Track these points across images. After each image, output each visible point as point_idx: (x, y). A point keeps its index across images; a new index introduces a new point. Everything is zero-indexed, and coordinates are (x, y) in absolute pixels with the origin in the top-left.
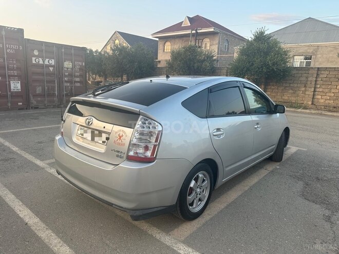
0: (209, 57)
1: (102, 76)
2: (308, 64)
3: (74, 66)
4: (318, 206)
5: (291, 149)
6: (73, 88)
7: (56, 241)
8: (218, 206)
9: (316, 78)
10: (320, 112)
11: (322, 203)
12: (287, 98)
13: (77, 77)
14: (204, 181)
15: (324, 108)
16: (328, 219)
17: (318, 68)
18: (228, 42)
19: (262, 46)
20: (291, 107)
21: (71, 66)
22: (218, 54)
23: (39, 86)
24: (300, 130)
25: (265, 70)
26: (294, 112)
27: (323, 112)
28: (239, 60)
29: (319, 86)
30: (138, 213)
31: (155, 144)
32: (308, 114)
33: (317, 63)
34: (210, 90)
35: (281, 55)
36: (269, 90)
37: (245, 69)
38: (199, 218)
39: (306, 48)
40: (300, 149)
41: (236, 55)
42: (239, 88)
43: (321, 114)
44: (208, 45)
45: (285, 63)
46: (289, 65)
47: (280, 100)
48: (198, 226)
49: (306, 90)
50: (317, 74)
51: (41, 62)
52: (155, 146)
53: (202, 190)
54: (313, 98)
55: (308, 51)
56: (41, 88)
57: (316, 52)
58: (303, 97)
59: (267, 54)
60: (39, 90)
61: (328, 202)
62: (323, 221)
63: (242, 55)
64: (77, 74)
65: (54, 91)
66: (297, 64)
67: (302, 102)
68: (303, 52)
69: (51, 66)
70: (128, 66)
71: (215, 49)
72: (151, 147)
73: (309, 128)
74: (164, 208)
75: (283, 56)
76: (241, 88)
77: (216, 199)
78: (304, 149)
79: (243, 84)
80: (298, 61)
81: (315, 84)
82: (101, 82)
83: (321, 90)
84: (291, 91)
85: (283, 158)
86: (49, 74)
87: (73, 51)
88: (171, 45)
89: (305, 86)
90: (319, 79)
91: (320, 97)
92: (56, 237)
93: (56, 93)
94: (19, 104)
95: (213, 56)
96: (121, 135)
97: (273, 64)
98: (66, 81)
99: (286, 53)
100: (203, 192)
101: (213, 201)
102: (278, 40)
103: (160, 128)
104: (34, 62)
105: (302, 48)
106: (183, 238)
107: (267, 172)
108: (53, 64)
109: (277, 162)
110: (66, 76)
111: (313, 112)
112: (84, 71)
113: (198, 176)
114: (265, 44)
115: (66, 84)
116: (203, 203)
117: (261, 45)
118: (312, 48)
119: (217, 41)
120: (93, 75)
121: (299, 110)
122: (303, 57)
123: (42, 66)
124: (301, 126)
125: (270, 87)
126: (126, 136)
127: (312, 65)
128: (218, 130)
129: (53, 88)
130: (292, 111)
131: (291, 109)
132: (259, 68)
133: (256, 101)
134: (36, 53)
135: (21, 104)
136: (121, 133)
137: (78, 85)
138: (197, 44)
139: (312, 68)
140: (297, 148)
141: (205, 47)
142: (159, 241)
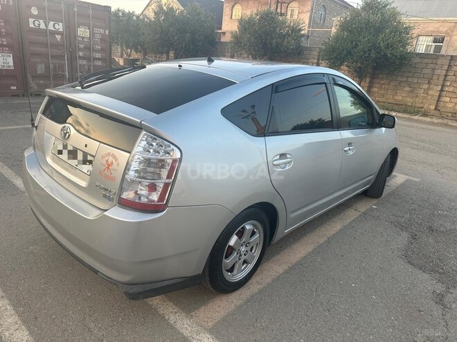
0: (296, 31)
1: (140, 52)
2: (438, 49)
3: (92, 34)
4: (426, 276)
5: (398, 178)
6: (92, 68)
7: (10, 320)
8: (276, 268)
9: (447, 71)
10: (445, 121)
11: (433, 271)
12: (400, 98)
13: (97, 51)
14: (253, 233)
15: (452, 116)
16: (440, 299)
17: (452, 56)
18: (325, 10)
19: (372, 18)
20: (405, 112)
21: (87, 35)
22: (309, 27)
23: (40, 63)
24: (413, 148)
25: (373, 55)
26: (409, 119)
27: (450, 123)
28: (337, 38)
29: (448, 84)
30: (136, 289)
31: (167, 181)
32: (428, 123)
33: (451, 49)
34: (275, 88)
35: (400, 33)
36: (377, 85)
37: (345, 52)
38: (241, 289)
39: (438, 25)
40: (410, 178)
41: (334, 30)
42: (326, 86)
43: (446, 125)
44: (296, 12)
45: (404, 46)
46: (409, 49)
47: (390, 101)
48: (238, 304)
49: (429, 89)
50: (450, 66)
51: (43, 26)
52: (166, 185)
53: (249, 248)
54: (438, 100)
55: (441, 29)
56: (43, 66)
57: (453, 31)
58: (425, 98)
59: (379, 30)
60: (41, 69)
61: (443, 269)
62: (432, 302)
63: (343, 30)
64: (98, 47)
65: (63, 71)
66: (421, 49)
67: (421, 105)
68: (432, 31)
69: (59, 33)
70: (176, 38)
71: (305, 18)
72: (160, 186)
73: (427, 145)
74: (182, 280)
75: (402, 34)
76: (329, 85)
77: (273, 256)
78: (416, 179)
79: (334, 79)
80: (423, 45)
81: (444, 80)
82: (138, 60)
83: (451, 89)
84: (407, 89)
85: (384, 192)
86: (56, 45)
87: (90, 12)
88: (243, 10)
89: (429, 83)
90: (451, 73)
91: (447, 99)
92: (13, 312)
93: (67, 74)
94: (12, 88)
95: (300, 30)
96: (110, 161)
97: (387, 47)
98: (80, 58)
99: (407, 30)
100: (251, 250)
101: (268, 260)
102: (398, 10)
103: (177, 155)
104: (31, 25)
105: (432, 25)
106: (210, 324)
107: (358, 214)
108: (61, 30)
109: (374, 198)
110: (80, 50)
111: (435, 120)
112: (108, 43)
113: (244, 228)
114: (377, 14)
115: (81, 62)
116: (250, 267)
117: (371, 16)
118: (447, 25)
119: (310, 8)
120: (127, 48)
121: (416, 117)
122: (431, 39)
123: (44, 33)
124: (415, 142)
125: (378, 81)
126: (118, 164)
127: (443, 52)
128: (283, 156)
129: (62, 67)
130: (405, 118)
131: (405, 116)
132: (365, 52)
133: (354, 104)
134: (34, 11)
135: (15, 88)
136: (111, 159)
137: (99, 63)
138: (279, 10)
139: (443, 56)
140: (406, 177)
141: (292, 16)
142: (172, 327)
